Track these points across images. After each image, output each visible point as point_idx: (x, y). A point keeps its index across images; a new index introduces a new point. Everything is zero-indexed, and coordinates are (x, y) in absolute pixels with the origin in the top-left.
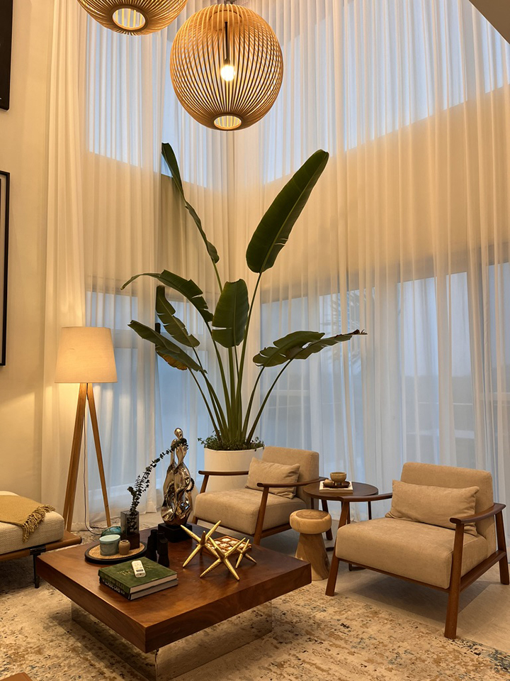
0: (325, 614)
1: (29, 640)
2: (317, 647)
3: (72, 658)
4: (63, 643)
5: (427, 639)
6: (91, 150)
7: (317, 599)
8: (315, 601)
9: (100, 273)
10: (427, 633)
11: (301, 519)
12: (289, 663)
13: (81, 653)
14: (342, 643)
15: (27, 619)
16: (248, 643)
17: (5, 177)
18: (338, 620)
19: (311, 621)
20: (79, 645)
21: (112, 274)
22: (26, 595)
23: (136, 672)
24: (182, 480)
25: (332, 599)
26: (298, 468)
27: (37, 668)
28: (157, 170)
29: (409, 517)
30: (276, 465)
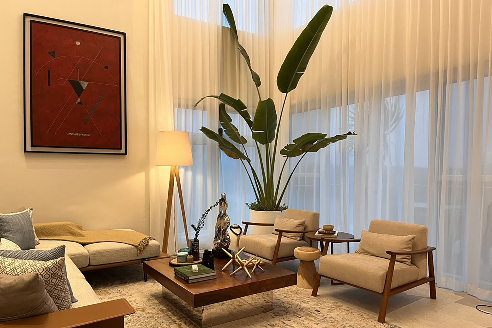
0: (307, 304)
1: (138, 305)
2: (297, 319)
3: (160, 314)
4: (156, 307)
5: (366, 321)
6: (176, 13)
7: (305, 297)
8: (304, 298)
9: (183, 97)
10: (367, 318)
11: (301, 252)
12: (278, 325)
13: (165, 312)
14: (313, 319)
15: (138, 296)
16: (258, 314)
17: (123, 35)
18: (314, 308)
19: (298, 307)
20: (165, 308)
21: (190, 97)
22: (139, 285)
23: (193, 322)
24: (225, 224)
25: (315, 298)
26: (304, 222)
27: (141, 317)
28: (220, 24)
29: (369, 253)
30: (291, 220)
